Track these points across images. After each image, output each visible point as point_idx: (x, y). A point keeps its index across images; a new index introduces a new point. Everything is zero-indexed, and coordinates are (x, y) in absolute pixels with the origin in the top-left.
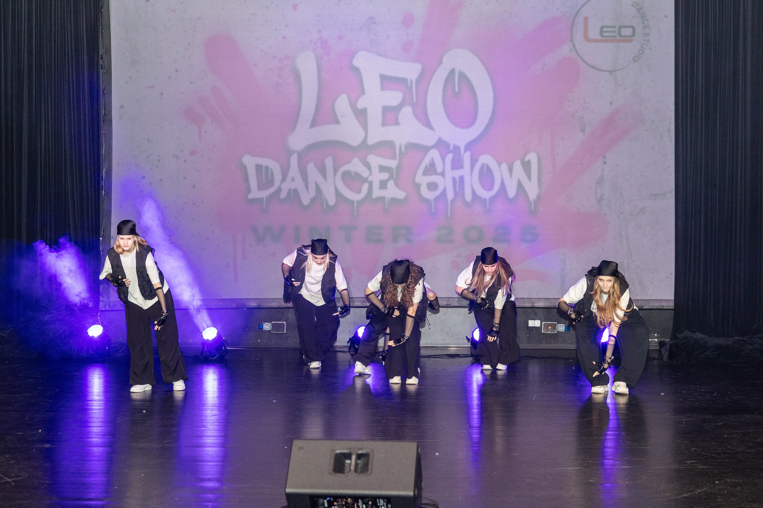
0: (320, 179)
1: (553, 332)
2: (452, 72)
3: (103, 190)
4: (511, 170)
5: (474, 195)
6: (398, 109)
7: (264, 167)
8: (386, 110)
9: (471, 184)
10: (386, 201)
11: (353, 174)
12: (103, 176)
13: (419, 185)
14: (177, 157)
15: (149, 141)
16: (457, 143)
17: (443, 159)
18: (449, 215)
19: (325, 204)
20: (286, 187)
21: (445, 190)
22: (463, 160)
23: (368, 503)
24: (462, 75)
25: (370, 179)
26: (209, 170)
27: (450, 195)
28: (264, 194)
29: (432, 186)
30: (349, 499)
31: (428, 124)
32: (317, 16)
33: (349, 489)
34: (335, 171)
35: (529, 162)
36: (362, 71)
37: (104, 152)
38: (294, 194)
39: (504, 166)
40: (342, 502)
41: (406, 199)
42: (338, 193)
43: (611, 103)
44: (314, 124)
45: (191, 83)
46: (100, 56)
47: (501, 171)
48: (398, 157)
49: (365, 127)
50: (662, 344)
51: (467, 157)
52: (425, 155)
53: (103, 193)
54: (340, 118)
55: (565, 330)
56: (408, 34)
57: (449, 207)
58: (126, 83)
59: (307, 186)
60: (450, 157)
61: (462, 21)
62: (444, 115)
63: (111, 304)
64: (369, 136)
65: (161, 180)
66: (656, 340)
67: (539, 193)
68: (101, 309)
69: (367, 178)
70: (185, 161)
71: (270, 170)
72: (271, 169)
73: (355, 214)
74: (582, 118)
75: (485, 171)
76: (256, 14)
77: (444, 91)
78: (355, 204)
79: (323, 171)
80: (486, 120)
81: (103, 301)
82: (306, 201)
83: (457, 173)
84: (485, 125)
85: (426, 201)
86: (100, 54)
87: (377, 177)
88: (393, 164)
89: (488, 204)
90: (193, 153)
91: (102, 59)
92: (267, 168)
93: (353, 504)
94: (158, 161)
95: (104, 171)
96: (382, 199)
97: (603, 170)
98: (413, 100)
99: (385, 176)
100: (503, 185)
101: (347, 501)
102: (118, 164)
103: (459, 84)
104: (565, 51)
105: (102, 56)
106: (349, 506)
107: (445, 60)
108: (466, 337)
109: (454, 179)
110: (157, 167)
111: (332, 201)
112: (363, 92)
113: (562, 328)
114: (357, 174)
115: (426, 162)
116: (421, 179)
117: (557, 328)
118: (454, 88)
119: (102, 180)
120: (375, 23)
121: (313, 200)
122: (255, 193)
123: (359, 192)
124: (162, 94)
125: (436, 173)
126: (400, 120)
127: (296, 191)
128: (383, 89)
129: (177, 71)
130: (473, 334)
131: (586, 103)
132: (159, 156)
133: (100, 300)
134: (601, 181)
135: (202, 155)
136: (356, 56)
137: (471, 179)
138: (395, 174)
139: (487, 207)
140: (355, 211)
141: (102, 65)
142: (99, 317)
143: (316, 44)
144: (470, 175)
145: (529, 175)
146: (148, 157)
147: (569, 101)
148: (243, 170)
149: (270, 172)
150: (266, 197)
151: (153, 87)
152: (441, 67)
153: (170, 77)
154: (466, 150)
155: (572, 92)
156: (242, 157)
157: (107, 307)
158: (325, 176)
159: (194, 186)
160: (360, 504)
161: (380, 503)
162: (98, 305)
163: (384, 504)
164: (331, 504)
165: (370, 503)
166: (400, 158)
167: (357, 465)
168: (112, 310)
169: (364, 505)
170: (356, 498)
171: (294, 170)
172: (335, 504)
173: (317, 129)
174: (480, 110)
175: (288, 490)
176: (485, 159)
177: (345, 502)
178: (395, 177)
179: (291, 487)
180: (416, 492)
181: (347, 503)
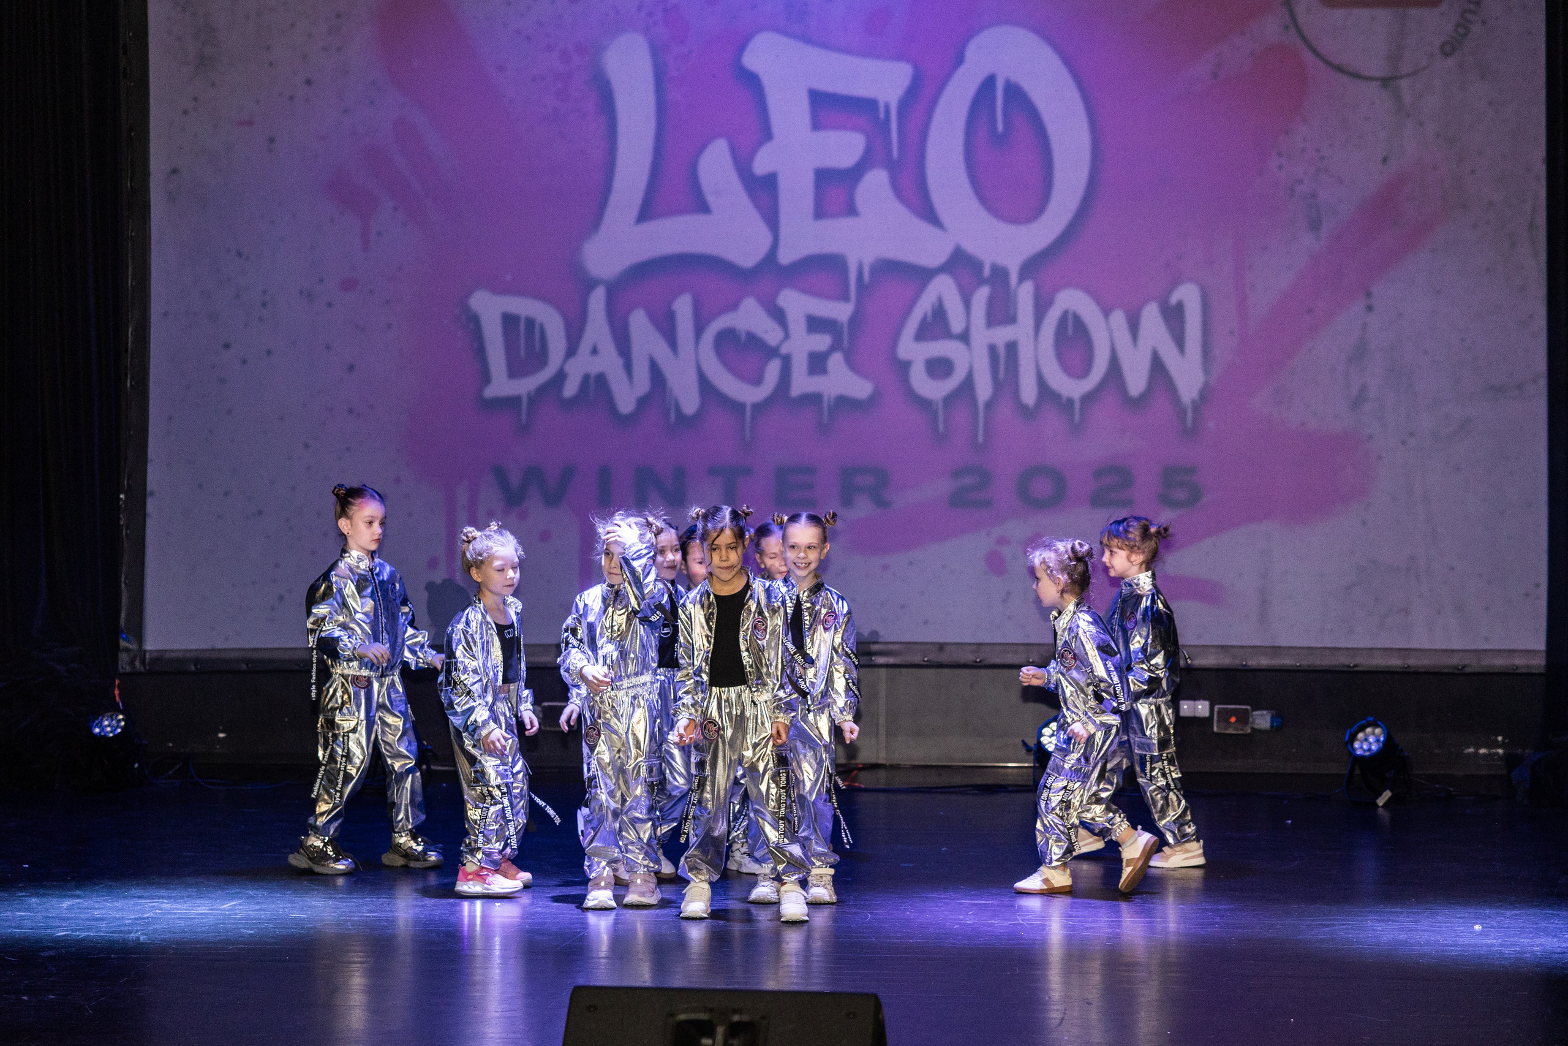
0: (659, 348)
1: (1242, 730)
2: (989, 82)
3: (129, 376)
4: (1134, 326)
5: (1044, 389)
6: (854, 175)
7: (523, 323)
8: (825, 178)
9: (1036, 363)
10: (825, 405)
11: (743, 337)
12: (127, 344)
13: (904, 367)
14: (309, 295)
15: (239, 254)
16: (1003, 261)
17: (967, 300)
18: (981, 438)
19: (673, 411)
20: (577, 369)
21: (970, 375)
22: (1015, 303)
24: (1014, 92)
25: (784, 350)
26: (389, 326)
27: (984, 390)
28: (525, 386)
29: (939, 368)
31: (929, 214)
34: (699, 331)
35: (1180, 306)
36: (766, 81)
37: (132, 282)
38: (597, 387)
39: (1119, 318)
41: (875, 399)
42: (705, 386)
43: (1385, 160)
44: (647, 212)
45: (345, 112)
46: (120, 47)
47: (1110, 330)
48: (853, 294)
49: (772, 219)
50: (1511, 760)
51: (1025, 295)
52: (922, 289)
53: (128, 385)
54: (710, 199)
55: (1272, 726)
57: (981, 420)
58: (185, 112)
59: (628, 367)
60: (982, 295)
62: (969, 191)
63: (148, 656)
64: (782, 243)
65: (269, 352)
66: (1500, 751)
67: (1206, 383)
68: (121, 671)
69: (777, 348)
70: (329, 305)
71: (537, 327)
72: (542, 329)
73: (748, 437)
74: (1314, 196)
75: (1070, 330)
77: (969, 132)
78: (748, 413)
79: (667, 328)
80: (1074, 203)
81: (127, 650)
82: (626, 403)
83: (1002, 335)
84: (1070, 216)
85: (924, 404)
86: (122, 42)
87: (802, 344)
88: (841, 311)
89: (1077, 411)
90: (348, 285)
91: (125, 53)
92: (530, 322)
94: (264, 304)
95: (130, 330)
96: (813, 399)
97: (1365, 326)
98: (890, 153)
99: (822, 342)
100: (1115, 367)
102: (166, 314)
103: (1005, 116)
104: (1271, 28)
107: (971, 52)
108: (1024, 742)
109: (992, 350)
110: (260, 319)
111: (690, 402)
112: (767, 135)
113: (1263, 722)
114: (752, 336)
115: (924, 306)
116: (910, 349)
117: (1251, 720)
118: (994, 123)
119: (126, 351)
121: (643, 402)
122: (501, 385)
123: (757, 380)
124: (272, 140)
125: (948, 335)
126: (859, 204)
127: (601, 379)
128: (816, 125)
129: (308, 82)
130: (1041, 735)
131: (1322, 158)
132: (265, 292)
133: (121, 648)
134: (1359, 354)
135: (371, 292)
136: (752, 45)
137: (1036, 347)
138: (846, 336)
139: (1077, 418)
140: (748, 430)
141: (125, 69)
142: (117, 692)
143: (650, 14)
144: (1032, 339)
145: (1179, 341)
146: (237, 297)
147: (1279, 154)
148: (472, 326)
149: (537, 335)
150: (529, 394)
151: (250, 123)
152: (962, 71)
153: (291, 98)
154: (1022, 278)
155: (1287, 133)
156: (468, 295)
157: (137, 664)
158: (672, 340)
159: (351, 368)
162: (115, 659)
166: (859, 296)
168: (149, 673)
171: (597, 327)
173: (655, 226)
174: (1058, 178)
176: (1071, 300)
178: (846, 344)
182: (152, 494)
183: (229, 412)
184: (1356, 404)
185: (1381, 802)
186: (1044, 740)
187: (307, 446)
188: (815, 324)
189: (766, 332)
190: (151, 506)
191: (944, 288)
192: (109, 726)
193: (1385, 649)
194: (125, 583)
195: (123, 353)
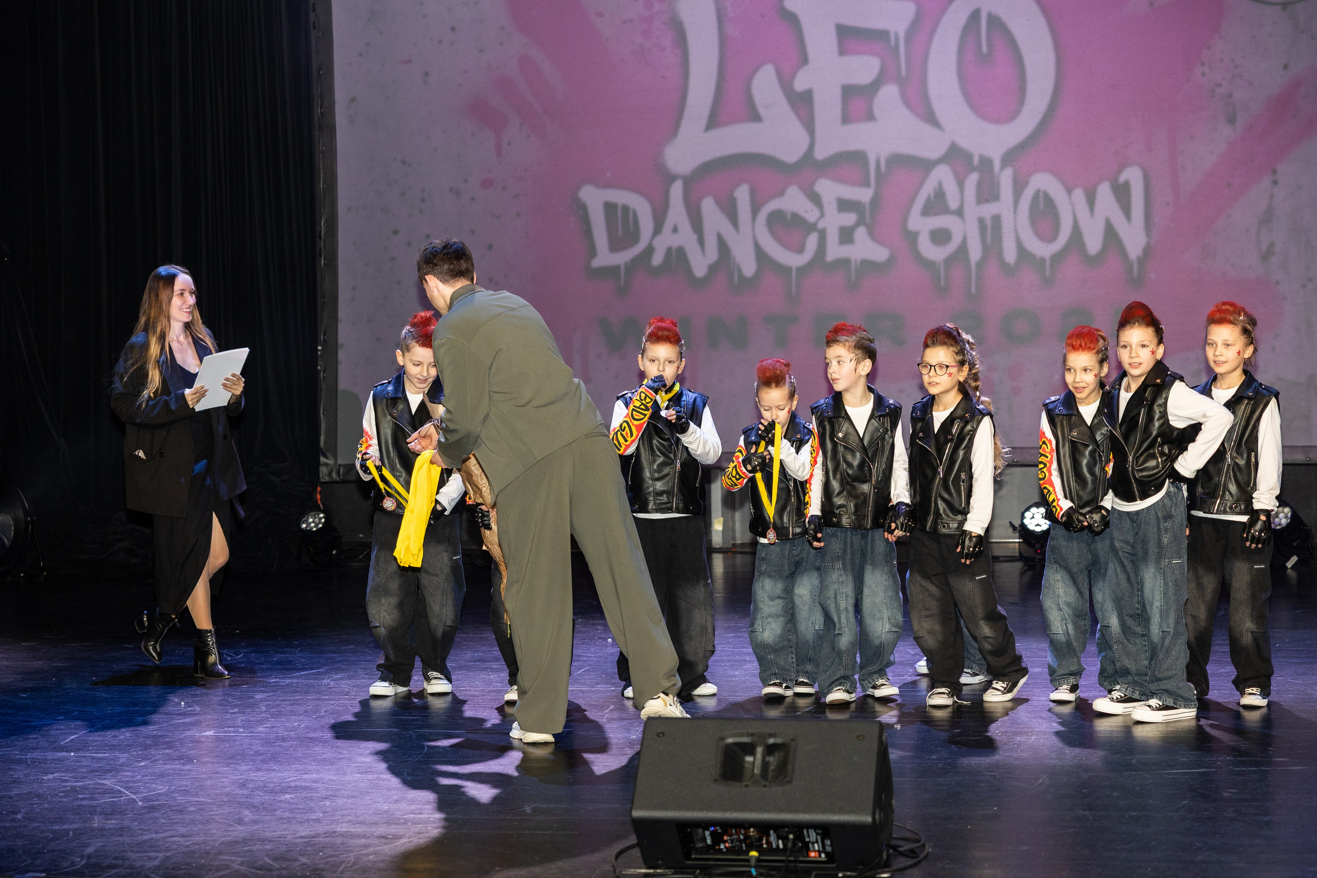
0: (725, 227)
2: (975, 15)
3: (323, 256)
4: (1091, 200)
5: (1023, 253)
6: (872, 88)
7: (620, 209)
8: (849, 92)
9: (1016, 230)
10: (853, 267)
11: (789, 216)
12: (321, 232)
13: (913, 237)
14: (457, 192)
15: (404, 162)
16: (988, 153)
17: (961, 184)
18: (973, 290)
19: (736, 275)
20: (662, 245)
21: (964, 242)
22: (999, 184)
23: (787, 837)
24: (995, 22)
25: (820, 225)
27: (975, 253)
28: (622, 258)
29: (941, 236)
30: (752, 830)
31: (930, 118)
33: (751, 810)
34: (755, 212)
35: (1127, 185)
36: (802, 19)
37: (323, 185)
38: (677, 257)
39: (1079, 195)
40: (739, 836)
41: (891, 262)
42: (760, 254)
43: (1286, 67)
44: (713, 122)
45: (481, 51)
46: (311, 6)
47: (1072, 204)
48: (873, 181)
49: (809, 125)
51: (1006, 178)
52: (926, 176)
53: (322, 263)
54: (762, 111)
57: (974, 276)
58: (361, 55)
59: (701, 241)
60: (973, 178)
62: (961, 99)
63: (341, 468)
64: (817, 143)
67: (1148, 243)
68: (322, 480)
69: (815, 224)
70: (473, 199)
71: (631, 214)
72: (634, 212)
73: (794, 293)
74: (1230, 96)
75: (1041, 204)
77: (961, 51)
78: (794, 274)
79: (730, 211)
80: (1043, 106)
81: (326, 464)
82: (700, 269)
83: (989, 210)
84: (1040, 116)
85: (930, 265)
87: (834, 221)
88: (864, 195)
89: (1048, 268)
90: (487, 183)
91: (314, 10)
92: (626, 208)
93: (760, 839)
94: (423, 200)
95: (323, 222)
96: (844, 263)
97: (1272, 196)
98: (900, 72)
99: (849, 219)
100: (1076, 230)
101: (748, 834)
102: (349, 209)
103: (989, 38)
105: (313, 5)
106: (752, 842)
108: (1010, 522)
109: (981, 221)
110: (421, 211)
111: (749, 268)
112: (804, 60)
114: (795, 215)
115: (928, 189)
116: (919, 223)
118: (980, 46)
119: (320, 237)
121: (713, 268)
122: (604, 258)
123: (800, 250)
124: (426, 74)
125: (946, 210)
126: (877, 111)
127: (681, 251)
128: (842, 52)
129: (453, 29)
130: (1023, 517)
131: (1236, 67)
132: (423, 191)
133: (321, 463)
134: (1267, 218)
135: (504, 189)
137: (1015, 220)
138: (868, 214)
139: (1048, 273)
140: (794, 287)
141: (314, 23)
142: (318, 497)
144: (1012, 212)
145: (1126, 209)
146: (403, 194)
147: (1203, 64)
148: (581, 212)
149: (631, 216)
150: (626, 264)
151: (409, 62)
152: (953, 7)
153: (440, 42)
154: (1004, 165)
155: (1208, 48)
156: (578, 188)
157: (334, 475)
158: (733, 220)
159: (490, 247)
160: (773, 838)
161: (809, 836)
162: (317, 471)
163: (817, 839)
164: (718, 839)
165: (791, 836)
166: (878, 183)
167: (765, 765)
168: (343, 482)
169: (780, 842)
170: (764, 828)
171: (677, 211)
172: (725, 838)
173: (717, 133)
174: (1031, 86)
175: (636, 814)
176: (1043, 181)
177: (745, 835)
178: (868, 220)
179: (641, 808)
180: (877, 816)
181: (747, 837)
182: (342, 345)
183: (399, 283)
184: (1266, 256)
185: (1289, 564)
186: (1026, 521)
188: (844, 205)
190: (342, 355)
192: (313, 522)
193: (1292, 447)
194: (323, 413)
195: (318, 239)
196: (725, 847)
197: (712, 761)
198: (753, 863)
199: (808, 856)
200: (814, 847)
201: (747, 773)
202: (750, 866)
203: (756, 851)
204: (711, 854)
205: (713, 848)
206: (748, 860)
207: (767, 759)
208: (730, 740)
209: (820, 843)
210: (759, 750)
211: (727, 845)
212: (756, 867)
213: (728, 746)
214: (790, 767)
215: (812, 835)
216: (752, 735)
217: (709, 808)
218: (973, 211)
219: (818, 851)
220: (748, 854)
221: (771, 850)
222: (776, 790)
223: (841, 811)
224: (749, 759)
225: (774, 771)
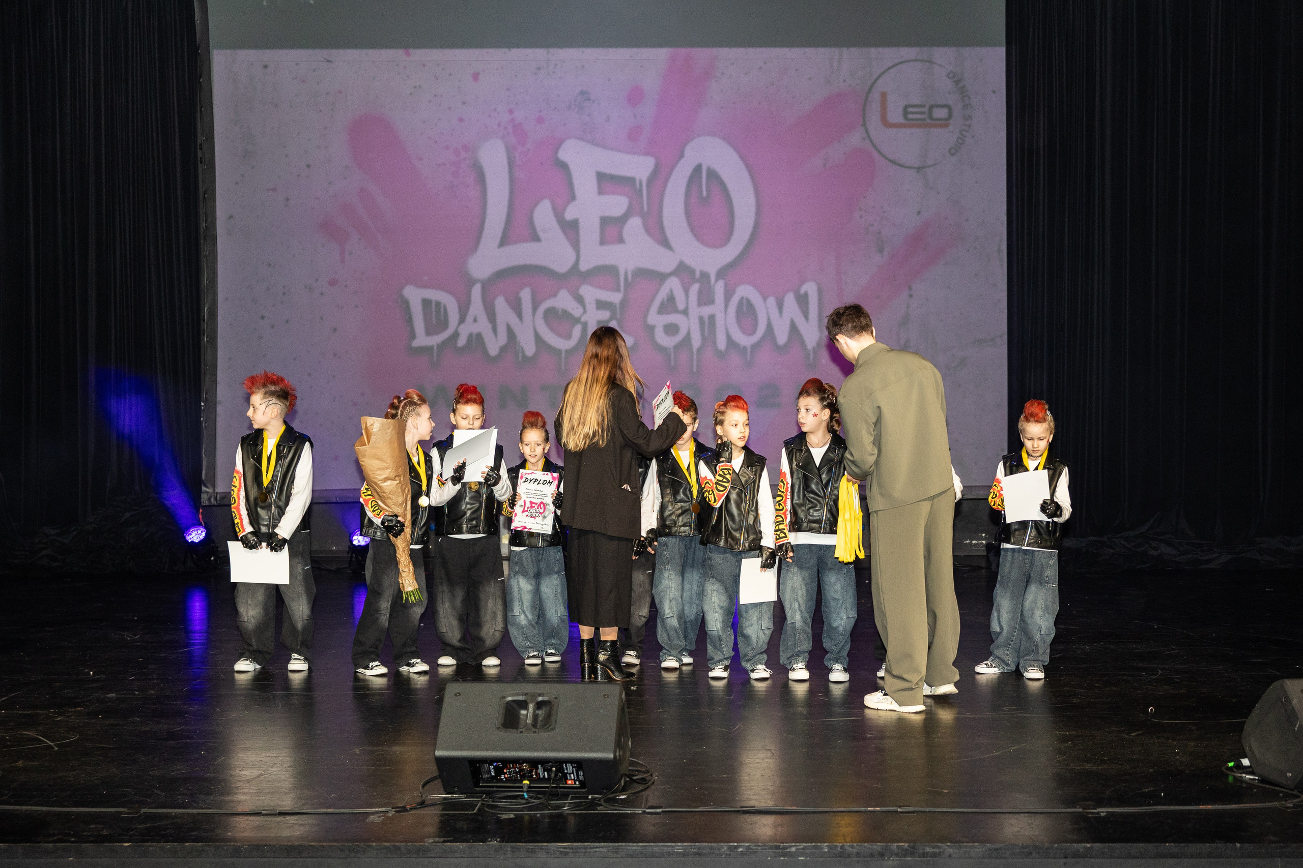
0: (513, 319)
2: (698, 169)
4: (780, 306)
5: (731, 342)
6: (621, 220)
7: (434, 304)
8: (605, 222)
9: (726, 326)
11: (560, 312)
12: (204, 316)
13: (651, 329)
14: (310, 289)
15: (270, 265)
16: (705, 269)
17: (686, 291)
18: (695, 369)
19: (520, 355)
20: (465, 331)
21: (688, 334)
22: (714, 293)
23: (551, 770)
24: (713, 175)
25: (583, 320)
26: (357, 306)
27: (696, 341)
28: (435, 341)
29: (671, 329)
30: (525, 764)
31: (665, 242)
32: (508, 90)
33: (525, 750)
34: (535, 309)
35: (806, 295)
36: (571, 167)
38: (477, 340)
39: (771, 301)
40: (515, 769)
42: (538, 339)
44: (505, 240)
45: (330, 183)
46: (198, 145)
47: (767, 308)
48: (622, 288)
49: (576, 246)
51: (719, 288)
52: (661, 285)
53: (205, 340)
54: (541, 234)
56: (635, 116)
57: (695, 359)
58: (237, 183)
59: (494, 329)
60: (695, 288)
61: (711, 97)
62: (686, 229)
63: (218, 496)
64: (582, 258)
65: (287, 321)
66: (984, 542)
68: (203, 504)
69: (580, 318)
70: (322, 294)
71: (442, 307)
72: (445, 307)
73: (563, 368)
74: (880, 233)
75: (745, 308)
76: (420, 87)
77: (687, 195)
78: (563, 355)
79: (516, 306)
80: (746, 236)
81: (207, 492)
82: (493, 351)
83: (706, 311)
84: (744, 244)
85: (663, 349)
86: (199, 141)
87: (593, 317)
88: (615, 298)
89: (749, 353)
90: (333, 283)
91: (201, 149)
92: (438, 304)
93: (531, 771)
94: (284, 294)
95: (206, 309)
97: (908, 307)
98: (643, 208)
99: (604, 315)
100: (769, 327)
101: (522, 768)
102: (227, 299)
103: (707, 187)
104: (855, 139)
105: (201, 145)
106: (525, 774)
107: (688, 151)
109: (701, 319)
110: (282, 302)
111: (530, 349)
112: (573, 197)
114: (564, 312)
115: (662, 295)
116: (656, 319)
118: (701, 191)
119: (204, 320)
120: (589, 100)
121: (503, 349)
122: (422, 340)
123: (568, 337)
124: (287, 199)
125: (676, 311)
126: (625, 237)
127: (479, 336)
128: (601, 192)
129: (309, 166)
131: (884, 212)
132: (284, 287)
133: (203, 491)
134: (905, 322)
135: (346, 287)
136: (563, 146)
137: (726, 319)
138: (618, 311)
139: (749, 357)
140: (563, 365)
141: (201, 158)
142: (200, 516)
143: (506, 128)
144: (723, 313)
145: (806, 314)
146: (268, 289)
147: (861, 210)
148: (405, 306)
149: (442, 310)
150: (438, 345)
151: (274, 190)
152: (682, 161)
153: (298, 176)
154: (717, 280)
155: (864, 198)
156: (402, 288)
157: (212, 500)
158: (520, 315)
159: (335, 330)
160: (540, 770)
161: (567, 769)
162: (200, 498)
163: (573, 771)
164: (499, 771)
165: (554, 769)
166: (626, 289)
167: (535, 717)
168: (219, 506)
169: (546, 773)
170: (534, 763)
171: (477, 307)
172: (505, 771)
173: (509, 249)
174: (737, 222)
175: (438, 753)
176: (745, 291)
177: (519, 768)
178: (618, 316)
179: (442, 749)
180: (617, 754)
181: (521, 770)
182: (220, 402)
183: (264, 355)
187: (309, 375)
189: (573, 309)
190: (219, 410)
191: (673, 284)
192: (196, 536)
194: (205, 454)
195: (202, 321)
196: (505, 777)
197: (496, 714)
198: (525, 789)
199: (566, 783)
200: (571, 777)
201: (522, 722)
202: (523, 791)
203: (528, 780)
204: (494, 783)
205: (496, 778)
206: (522, 787)
207: (537, 712)
208: (509, 699)
209: (575, 774)
210: (531, 706)
211: (506, 776)
212: (527, 792)
213: (508, 703)
214: (553, 718)
215: (569, 768)
216: (526, 694)
217: (494, 749)
218: (695, 311)
219: (574, 779)
220: (522, 783)
221: (539, 780)
222: (544, 735)
223: (591, 750)
224: (523, 712)
225: (541, 721)
